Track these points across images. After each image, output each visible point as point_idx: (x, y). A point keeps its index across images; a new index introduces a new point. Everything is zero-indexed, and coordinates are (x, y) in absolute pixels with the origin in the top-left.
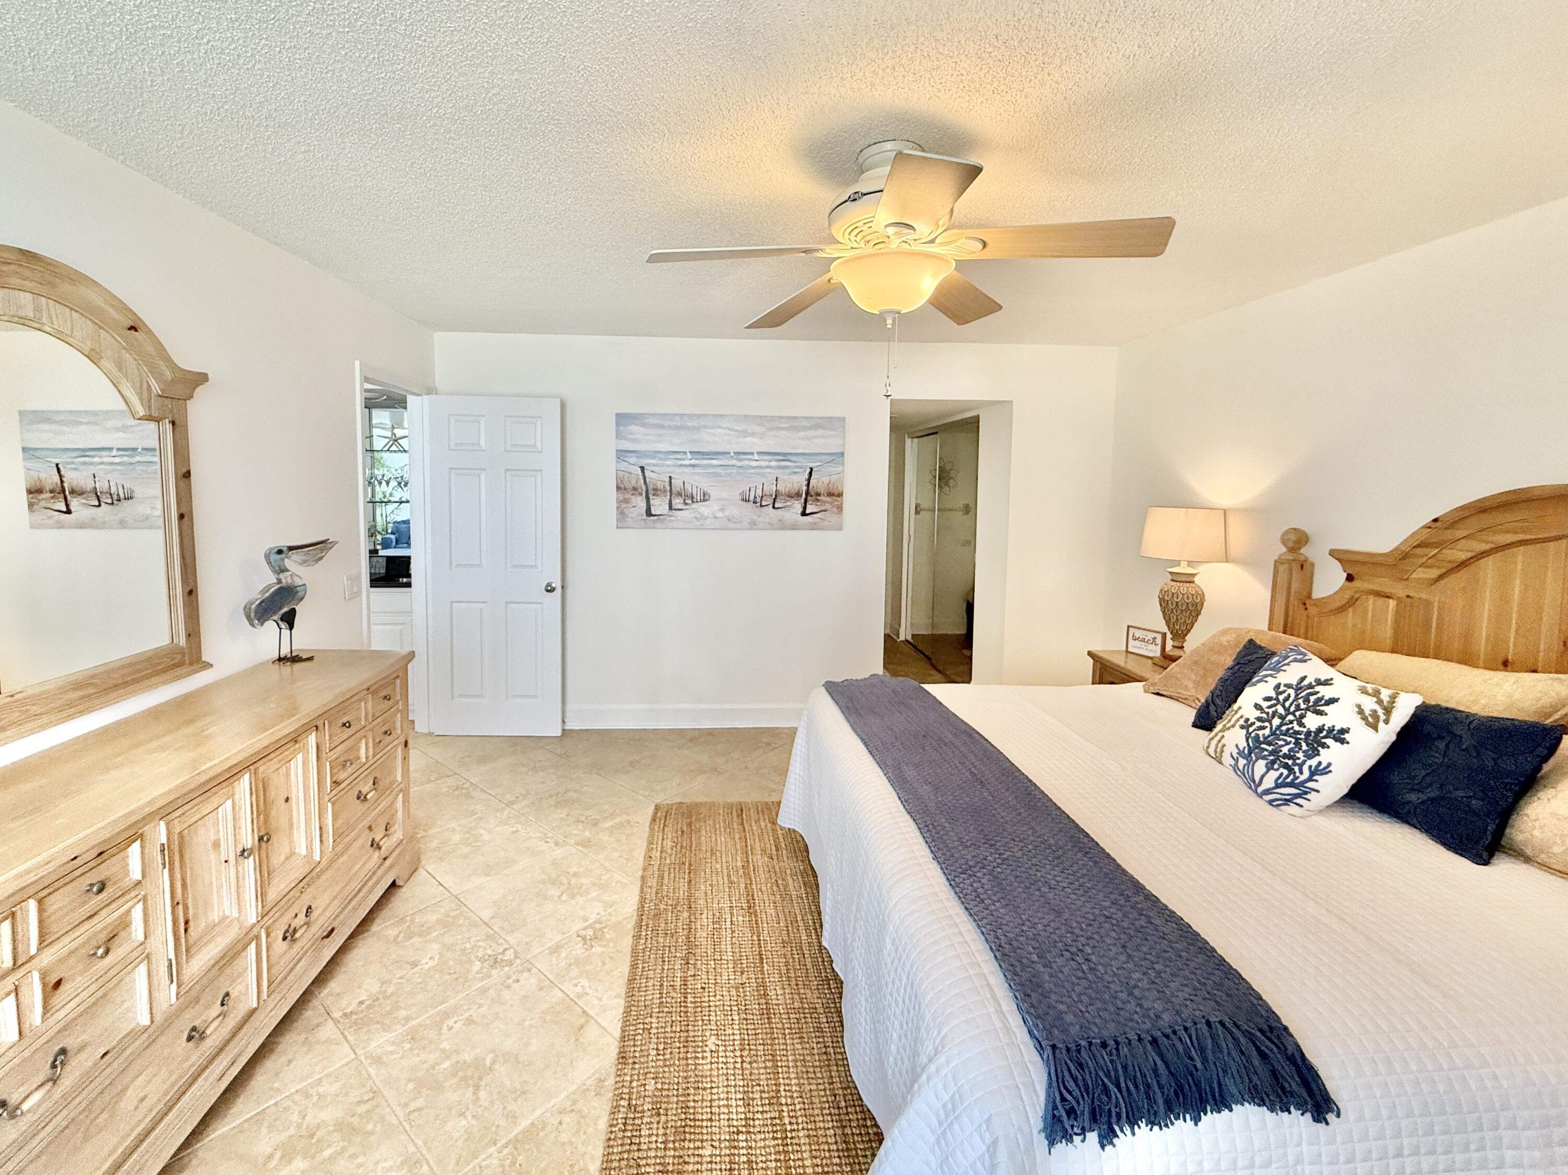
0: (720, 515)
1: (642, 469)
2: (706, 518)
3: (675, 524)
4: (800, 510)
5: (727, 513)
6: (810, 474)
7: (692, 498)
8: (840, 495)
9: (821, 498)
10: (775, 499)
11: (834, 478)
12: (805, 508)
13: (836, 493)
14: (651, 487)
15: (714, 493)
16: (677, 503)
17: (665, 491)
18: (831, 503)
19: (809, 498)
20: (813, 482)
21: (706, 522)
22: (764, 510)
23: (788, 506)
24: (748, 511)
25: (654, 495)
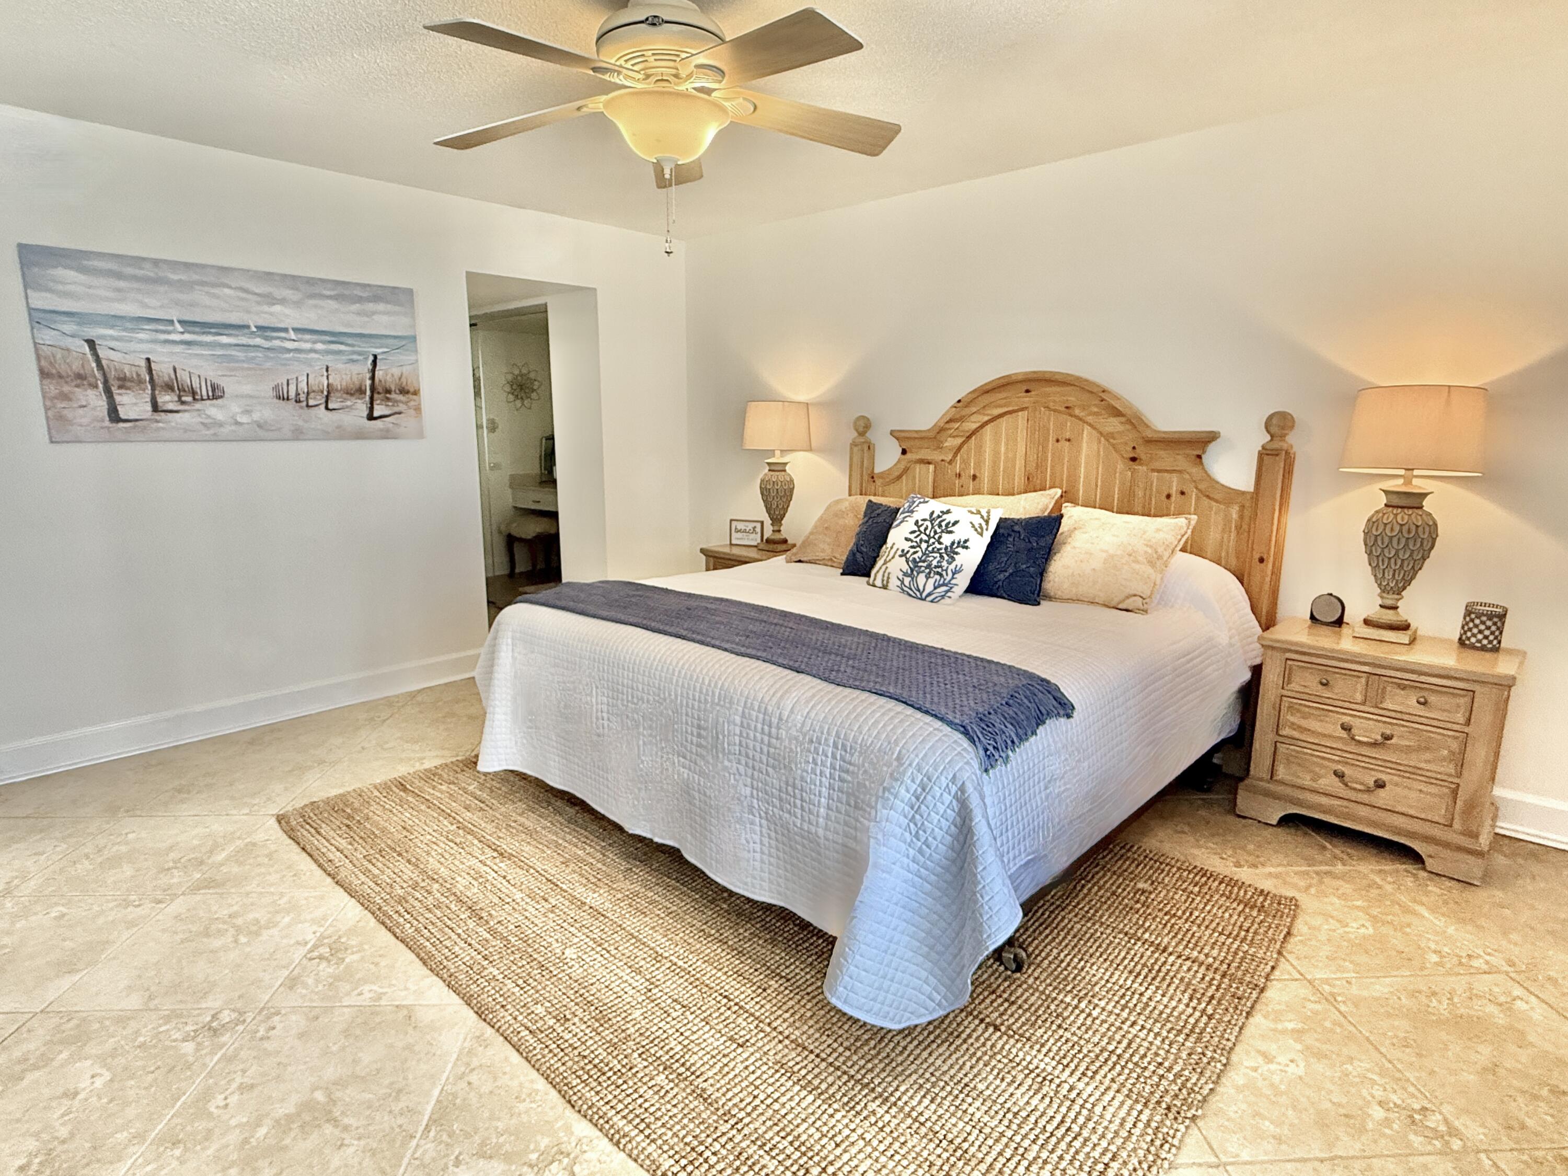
0: (244, 419)
1: (91, 343)
2: (221, 425)
3: (166, 434)
4: (365, 413)
5: (256, 416)
6: (374, 363)
7: (194, 393)
8: (416, 393)
9: (393, 396)
10: (327, 397)
11: (405, 370)
12: (371, 409)
13: (412, 390)
14: (112, 375)
15: (229, 386)
16: (167, 399)
17: (140, 382)
18: (406, 403)
19: (376, 396)
20: (379, 374)
21: (222, 429)
22: (313, 411)
23: (347, 407)
24: (288, 414)
25: (120, 387)
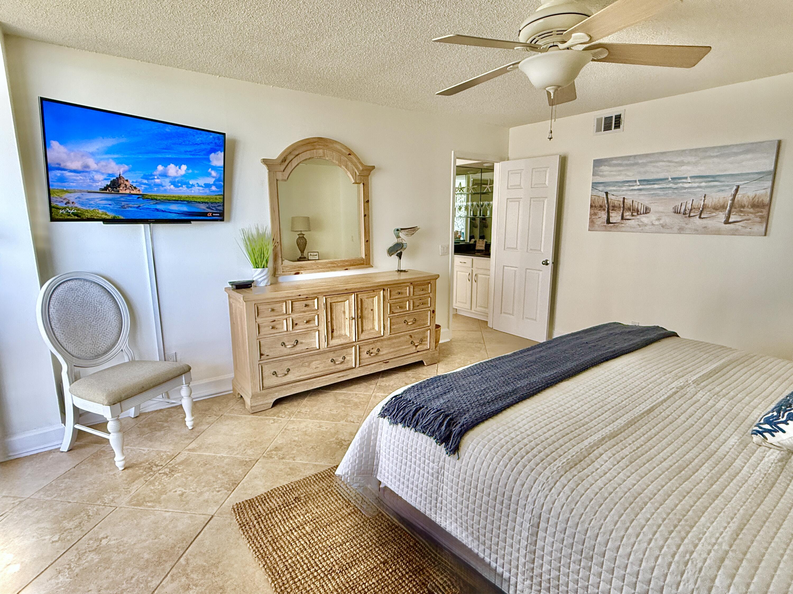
0: (657, 223)
1: (607, 193)
2: (646, 225)
3: (623, 229)
4: (723, 220)
5: (661, 222)
6: (737, 190)
7: (638, 211)
8: (769, 206)
9: (746, 209)
10: (702, 211)
12: (728, 217)
13: (766, 205)
14: (611, 205)
15: (653, 208)
16: (627, 214)
17: (620, 207)
18: (758, 213)
19: (733, 210)
20: (738, 197)
21: (646, 228)
22: (692, 219)
23: (713, 216)
24: (679, 220)
25: (612, 210)
